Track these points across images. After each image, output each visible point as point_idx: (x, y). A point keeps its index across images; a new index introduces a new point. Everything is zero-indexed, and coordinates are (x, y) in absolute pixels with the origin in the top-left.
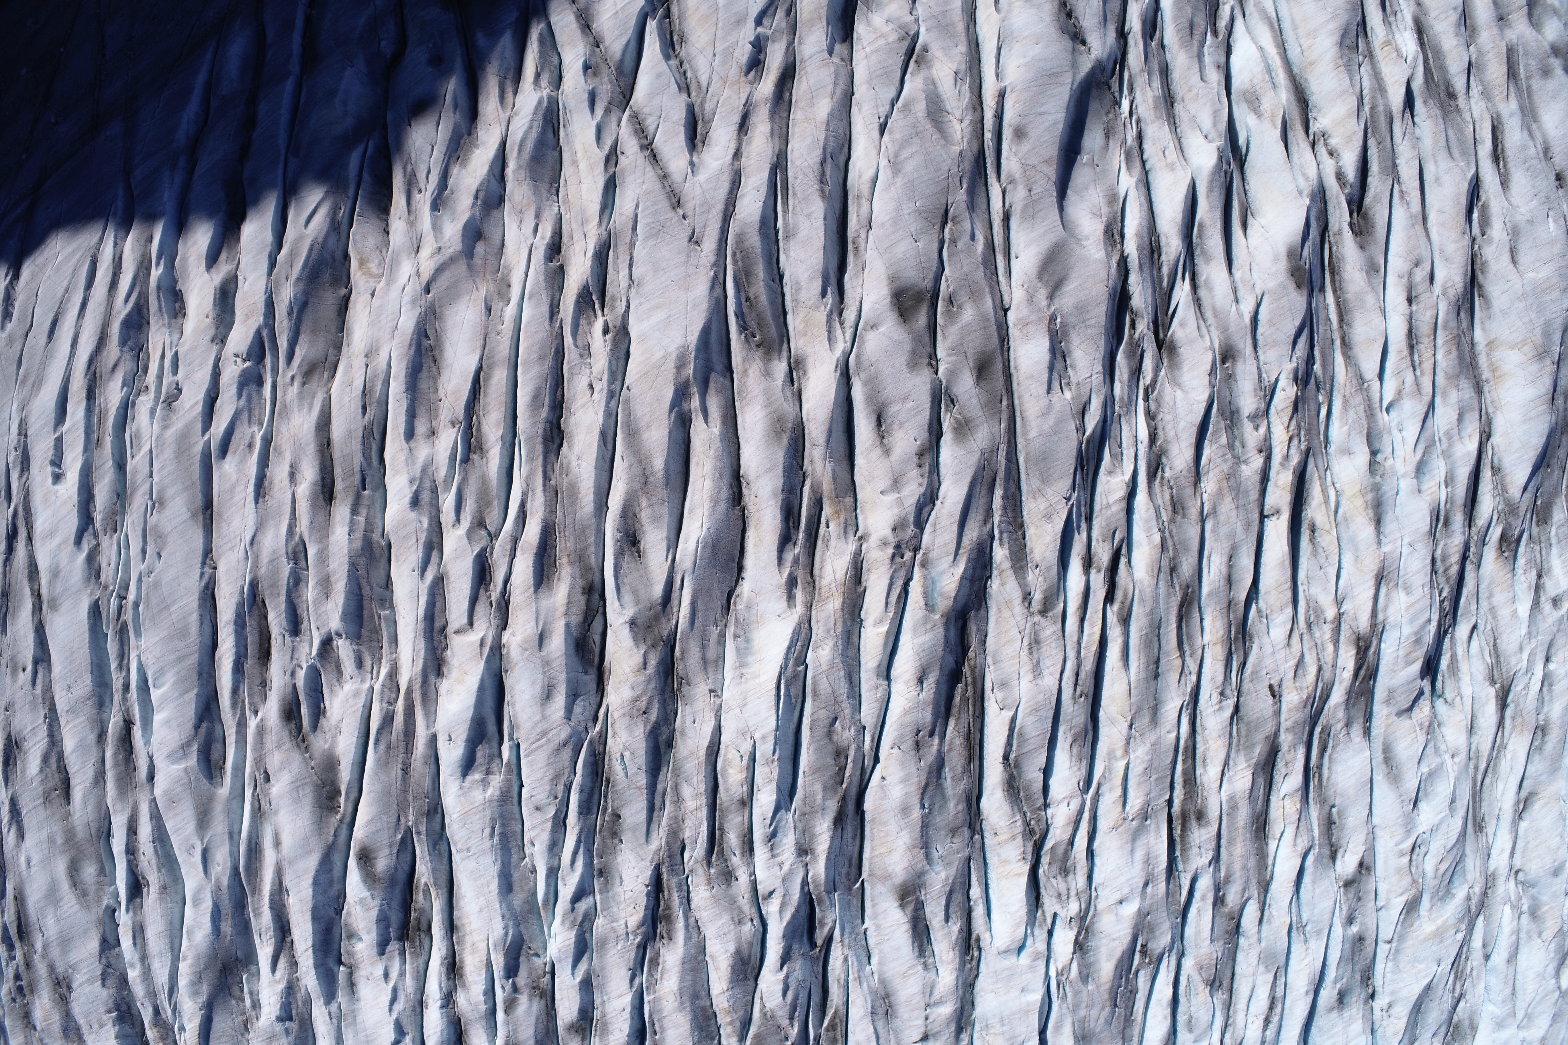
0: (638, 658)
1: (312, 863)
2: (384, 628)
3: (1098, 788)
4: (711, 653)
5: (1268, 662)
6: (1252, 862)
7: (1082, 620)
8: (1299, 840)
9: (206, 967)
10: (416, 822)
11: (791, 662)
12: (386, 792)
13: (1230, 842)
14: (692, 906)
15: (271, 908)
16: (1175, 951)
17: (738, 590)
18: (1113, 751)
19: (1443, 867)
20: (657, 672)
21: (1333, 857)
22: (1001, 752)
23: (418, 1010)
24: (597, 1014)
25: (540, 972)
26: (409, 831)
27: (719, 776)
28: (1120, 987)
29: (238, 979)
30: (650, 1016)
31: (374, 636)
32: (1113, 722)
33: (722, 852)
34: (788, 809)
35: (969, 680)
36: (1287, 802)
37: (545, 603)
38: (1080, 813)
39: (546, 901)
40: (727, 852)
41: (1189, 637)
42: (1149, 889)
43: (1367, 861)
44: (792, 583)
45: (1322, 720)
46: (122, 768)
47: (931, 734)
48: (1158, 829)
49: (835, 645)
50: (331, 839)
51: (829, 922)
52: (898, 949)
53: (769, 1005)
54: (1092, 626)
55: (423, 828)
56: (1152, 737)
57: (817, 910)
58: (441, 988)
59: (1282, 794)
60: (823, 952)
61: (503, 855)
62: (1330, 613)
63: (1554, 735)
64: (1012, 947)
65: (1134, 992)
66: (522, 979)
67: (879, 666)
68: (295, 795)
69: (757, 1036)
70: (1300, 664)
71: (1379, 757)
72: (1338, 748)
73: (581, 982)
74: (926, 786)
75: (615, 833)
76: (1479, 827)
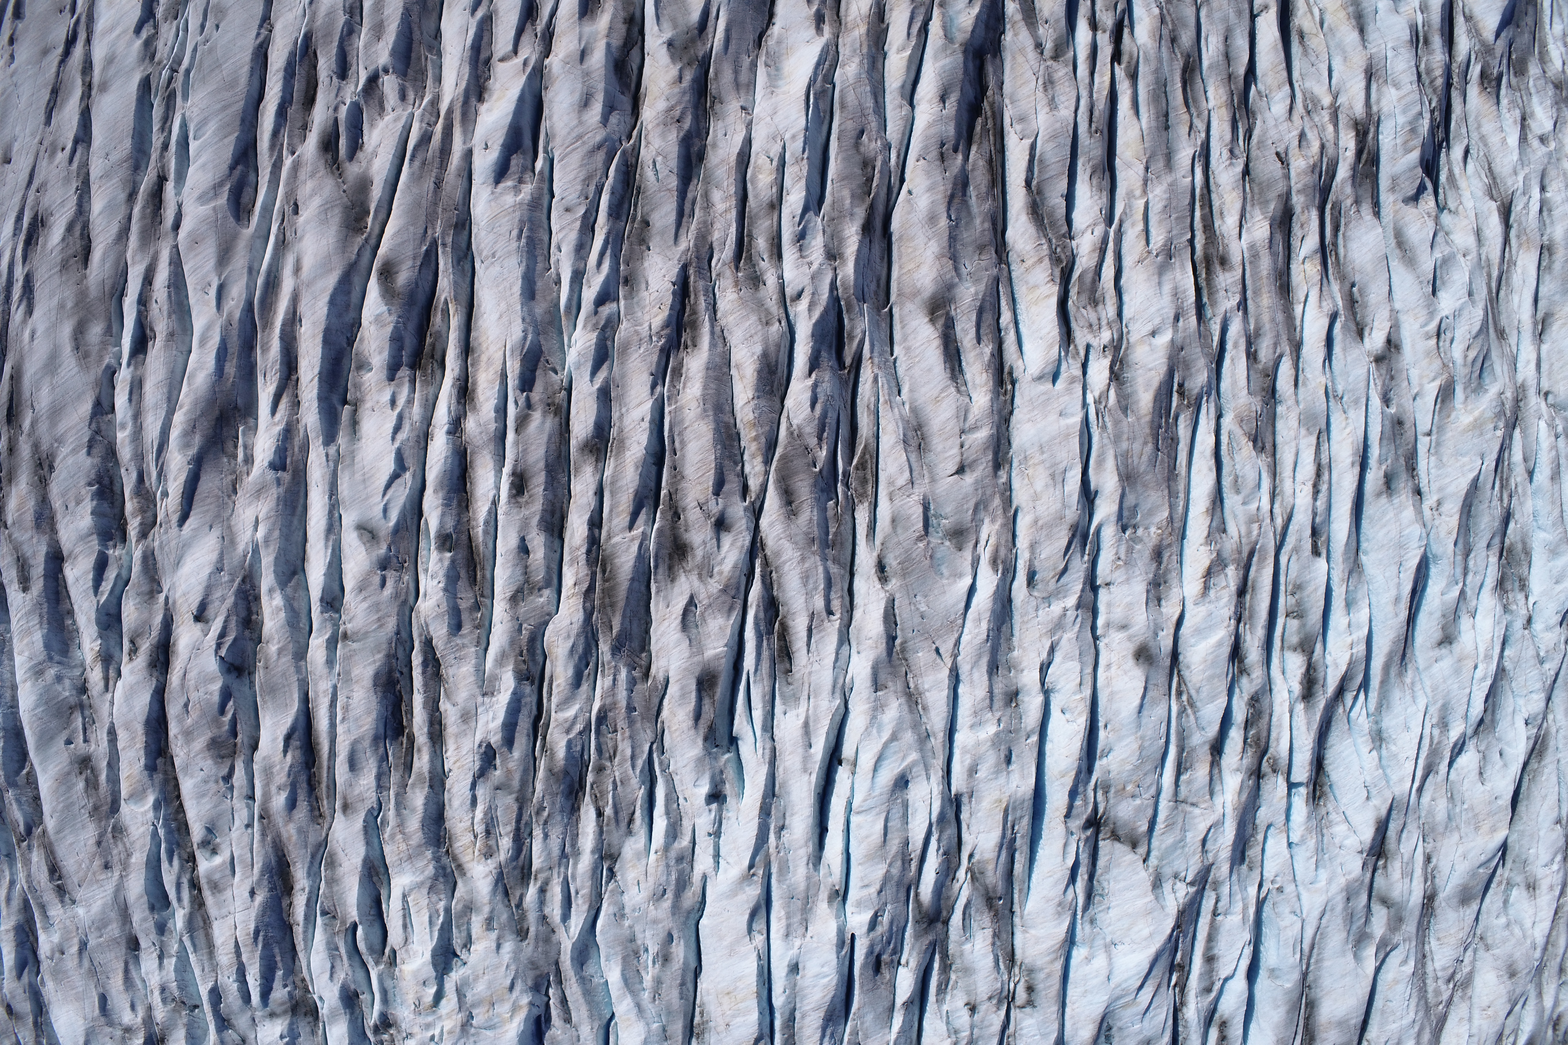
0: (674, 71)
1: (331, 281)
2: (429, 67)
3: (1121, 226)
4: (744, 77)
5: (1273, 134)
6: (1280, 317)
7: (1092, 73)
8: (1324, 304)
9: (202, 414)
10: (443, 233)
11: (820, 78)
12: (416, 204)
13: (1256, 292)
14: (719, 315)
15: (282, 338)
16: (1212, 398)
17: (769, 32)
18: (1132, 191)
19: (1472, 354)
20: (692, 88)
21: (1360, 334)
22: (1023, 176)
23: (423, 444)
24: (614, 432)
25: (557, 387)
26: (434, 243)
27: (749, 185)
28: (1160, 427)
29: (233, 432)
30: (671, 430)
31: (419, 77)
32: (1129, 166)
33: (750, 258)
34: (817, 213)
35: (989, 113)
36: (1308, 265)
37: (588, 29)
38: (1105, 241)
39: (568, 307)
40: (755, 258)
41: (1195, 101)
42: (1181, 323)
43: (1394, 338)
44: (819, 19)
45: (1332, 197)
46: (149, 221)
47: (956, 150)
48: (1183, 266)
49: (861, 62)
50: (354, 257)
51: (858, 333)
52: (929, 370)
53: (795, 422)
54: (1102, 76)
55: (449, 240)
56: (1169, 179)
57: (846, 321)
58: (450, 412)
59: (1301, 258)
60: (852, 376)
61: (528, 259)
62: (1327, 101)
63: (1560, 255)
64: (1047, 370)
65: (1174, 441)
66: (537, 394)
67: (903, 87)
68: (323, 217)
69: (783, 457)
70: (1302, 136)
71: (1393, 242)
72: (1351, 226)
73: (599, 390)
74: (952, 197)
75: (643, 241)
76: (1501, 334)
